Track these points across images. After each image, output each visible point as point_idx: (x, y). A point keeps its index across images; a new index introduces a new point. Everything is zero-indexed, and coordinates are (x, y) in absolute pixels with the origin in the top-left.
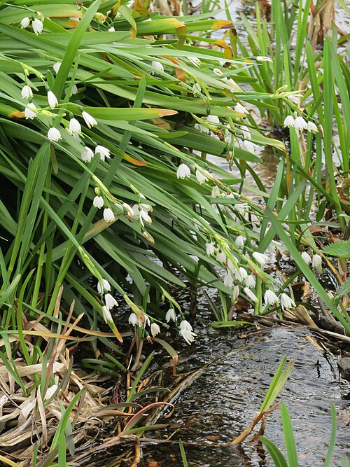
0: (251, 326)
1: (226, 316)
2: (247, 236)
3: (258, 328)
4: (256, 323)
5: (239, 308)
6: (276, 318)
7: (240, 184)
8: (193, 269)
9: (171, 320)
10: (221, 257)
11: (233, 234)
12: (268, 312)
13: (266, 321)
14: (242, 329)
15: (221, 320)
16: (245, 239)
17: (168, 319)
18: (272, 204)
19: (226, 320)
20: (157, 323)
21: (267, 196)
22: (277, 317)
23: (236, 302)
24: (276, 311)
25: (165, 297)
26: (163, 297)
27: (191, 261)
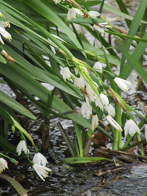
0: (109, 162)
1: (81, 151)
2: (107, 62)
3: (117, 165)
4: (114, 160)
5: (97, 142)
6: (137, 154)
7: (100, 5)
8: (45, 99)
9: (23, 152)
10: (80, 83)
11: (91, 60)
12: (128, 147)
13: (126, 157)
14: (99, 165)
15: (76, 155)
16: (105, 66)
17: (19, 151)
18: (135, 27)
19: (82, 155)
20: (5, 158)
21: (131, 18)
22: (139, 152)
23: (93, 136)
24: (137, 147)
25: (16, 128)
26: (13, 128)
27: (43, 90)
